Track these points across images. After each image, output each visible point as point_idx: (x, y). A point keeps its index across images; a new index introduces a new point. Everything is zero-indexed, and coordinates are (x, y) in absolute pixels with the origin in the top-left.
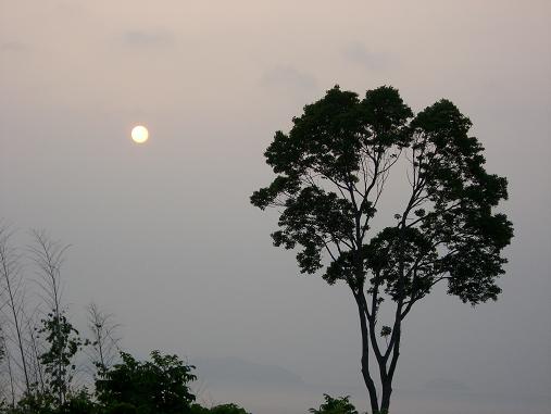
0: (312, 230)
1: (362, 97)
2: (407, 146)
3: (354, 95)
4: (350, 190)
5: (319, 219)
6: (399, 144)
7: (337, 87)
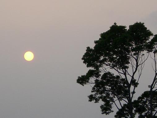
0: (108, 95)
1: (128, 28)
2: (151, 51)
3: (124, 27)
4: (125, 74)
5: (112, 89)
6: (148, 51)
7: (115, 24)
